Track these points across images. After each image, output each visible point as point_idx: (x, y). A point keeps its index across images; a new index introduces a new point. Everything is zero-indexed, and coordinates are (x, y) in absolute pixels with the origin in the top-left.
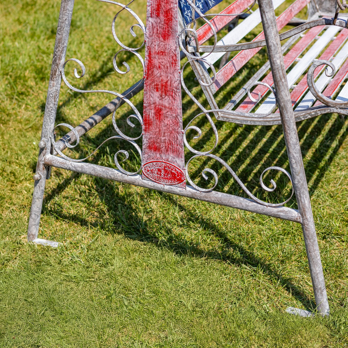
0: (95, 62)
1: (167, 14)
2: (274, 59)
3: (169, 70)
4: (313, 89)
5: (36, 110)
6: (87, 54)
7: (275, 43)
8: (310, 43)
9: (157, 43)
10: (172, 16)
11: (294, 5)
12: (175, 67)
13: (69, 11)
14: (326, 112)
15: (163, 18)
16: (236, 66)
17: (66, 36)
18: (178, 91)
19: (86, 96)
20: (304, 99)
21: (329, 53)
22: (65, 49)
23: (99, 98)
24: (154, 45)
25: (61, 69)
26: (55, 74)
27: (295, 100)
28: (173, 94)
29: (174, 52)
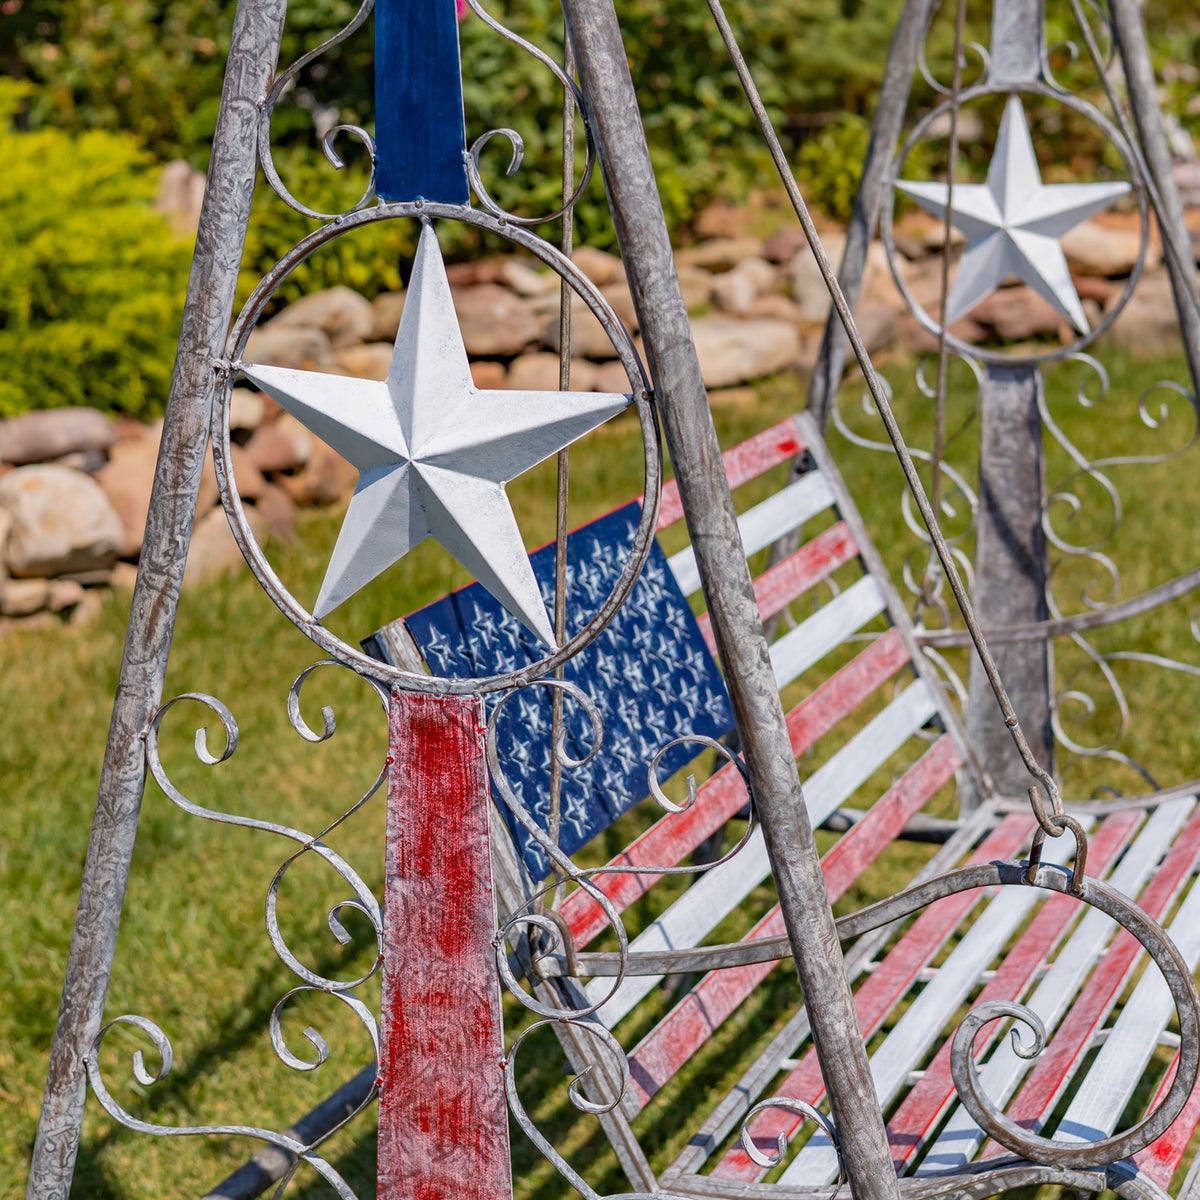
0: (231, 972)
1: (455, 866)
2: (827, 1020)
3: (465, 1058)
4: (973, 1100)
5: (11, 1160)
6: (203, 945)
7: (825, 965)
8: (966, 914)
9: (423, 963)
10: (472, 872)
11: (909, 782)
12: (485, 1046)
13: (119, 855)
14: (1023, 1183)
15: (442, 879)
16: (711, 1011)
17: (107, 939)
18: (498, 1129)
19: (192, 1102)
20: (947, 1129)
21: (1033, 949)
22: (102, 983)
23: (241, 1107)
24: (411, 973)
25: (87, 1053)
26: (65, 1072)
27: (916, 1132)
28: (482, 1142)
29: (480, 994)
